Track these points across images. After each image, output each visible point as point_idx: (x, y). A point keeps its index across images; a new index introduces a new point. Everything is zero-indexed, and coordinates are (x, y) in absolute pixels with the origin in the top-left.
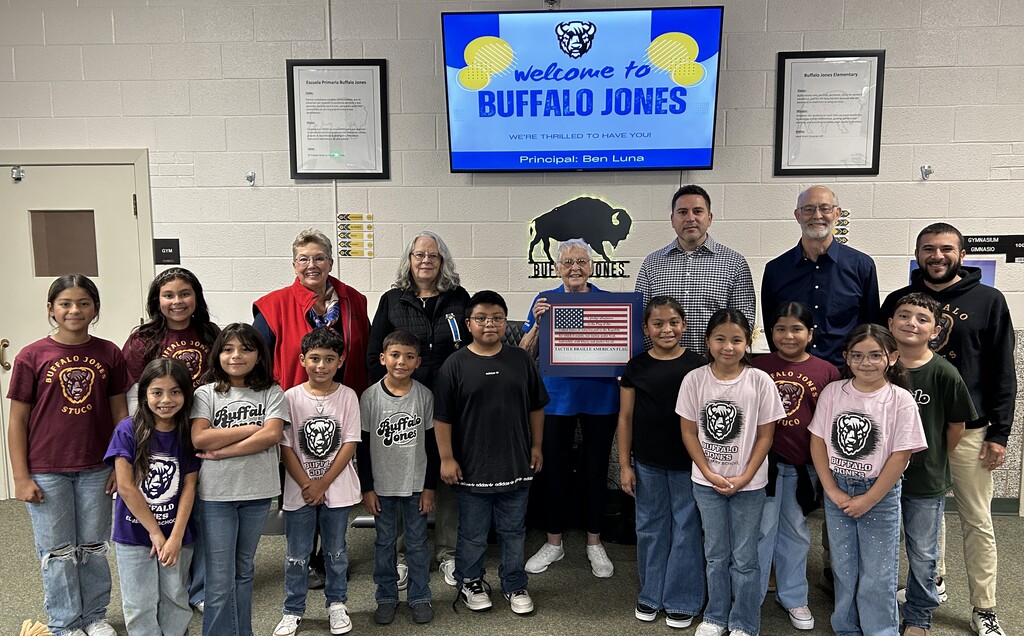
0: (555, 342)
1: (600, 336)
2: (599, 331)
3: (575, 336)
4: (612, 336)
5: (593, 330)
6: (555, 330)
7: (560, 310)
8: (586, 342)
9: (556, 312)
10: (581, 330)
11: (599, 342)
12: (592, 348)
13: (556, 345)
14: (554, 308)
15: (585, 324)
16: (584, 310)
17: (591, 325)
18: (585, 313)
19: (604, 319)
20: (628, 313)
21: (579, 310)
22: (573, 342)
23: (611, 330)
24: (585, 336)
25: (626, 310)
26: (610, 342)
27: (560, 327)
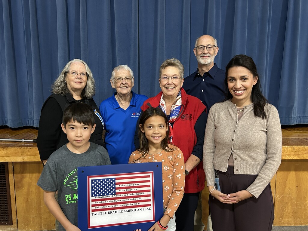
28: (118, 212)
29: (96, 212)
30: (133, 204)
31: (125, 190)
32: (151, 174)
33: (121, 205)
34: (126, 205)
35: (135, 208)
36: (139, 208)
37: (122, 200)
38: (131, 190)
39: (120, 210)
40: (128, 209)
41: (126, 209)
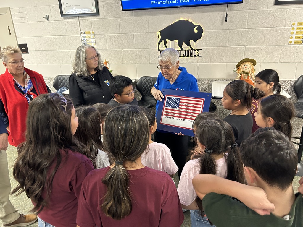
0: (164, 113)
1: (186, 113)
2: (186, 110)
3: (174, 112)
4: (191, 114)
5: (183, 110)
6: (165, 107)
7: (169, 98)
8: (178, 115)
9: (167, 99)
10: (177, 109)
11: (185, 116)
12: (181, 119)
13: (165, 115)
14: (167, 96)
15: (180, 107)
16: (180, 99)
17: (182, 107)
18: (181, 101)
19: (189, 105)
21: (178, 99)
22: (172, 114)
23: (192, 111)
24: (178, 112)
25: (201, 102)
26: (190, 117)
27: (167, 106)
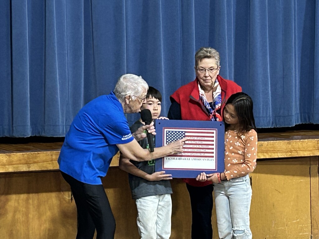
1: (196, 150)
2: (195, 146)
4: (204, 151)
5: (191, 146)
7: (169, 132)
9: (167, 133)
11: (195, 154)
12: (191, 158)
14: (165, 130)
15: (186, 142)
16: (185, 132)
17: (190, 142)
18: (186, 134)
19: (199, 138)
20: (214, 135)
21: (182, 132)
23: (203, 147)
24: (186, 150)
25: (213, 133)
26: (202, 154)
28: (186, 159)
29: (169, 157)
30: (199, 154)
31: (193, 142)
32: (215, 131)
33: (189, 154)
34: (193, 154)
35: (200, 158)
36: (204, 158)
37: (190, 150)
38: (198, 142)
39: (188, 158)
40: (194, 158)
41: (193, 158)
